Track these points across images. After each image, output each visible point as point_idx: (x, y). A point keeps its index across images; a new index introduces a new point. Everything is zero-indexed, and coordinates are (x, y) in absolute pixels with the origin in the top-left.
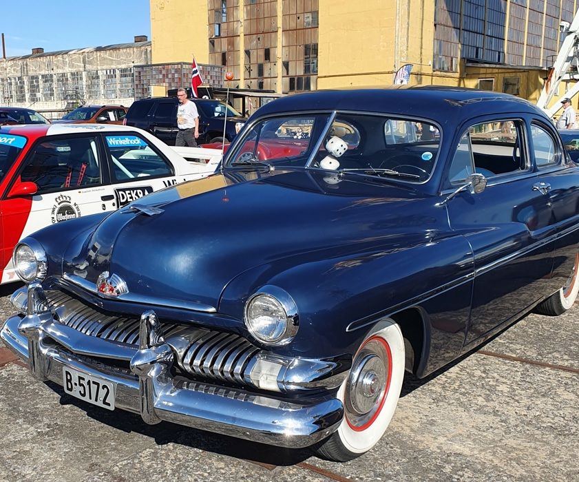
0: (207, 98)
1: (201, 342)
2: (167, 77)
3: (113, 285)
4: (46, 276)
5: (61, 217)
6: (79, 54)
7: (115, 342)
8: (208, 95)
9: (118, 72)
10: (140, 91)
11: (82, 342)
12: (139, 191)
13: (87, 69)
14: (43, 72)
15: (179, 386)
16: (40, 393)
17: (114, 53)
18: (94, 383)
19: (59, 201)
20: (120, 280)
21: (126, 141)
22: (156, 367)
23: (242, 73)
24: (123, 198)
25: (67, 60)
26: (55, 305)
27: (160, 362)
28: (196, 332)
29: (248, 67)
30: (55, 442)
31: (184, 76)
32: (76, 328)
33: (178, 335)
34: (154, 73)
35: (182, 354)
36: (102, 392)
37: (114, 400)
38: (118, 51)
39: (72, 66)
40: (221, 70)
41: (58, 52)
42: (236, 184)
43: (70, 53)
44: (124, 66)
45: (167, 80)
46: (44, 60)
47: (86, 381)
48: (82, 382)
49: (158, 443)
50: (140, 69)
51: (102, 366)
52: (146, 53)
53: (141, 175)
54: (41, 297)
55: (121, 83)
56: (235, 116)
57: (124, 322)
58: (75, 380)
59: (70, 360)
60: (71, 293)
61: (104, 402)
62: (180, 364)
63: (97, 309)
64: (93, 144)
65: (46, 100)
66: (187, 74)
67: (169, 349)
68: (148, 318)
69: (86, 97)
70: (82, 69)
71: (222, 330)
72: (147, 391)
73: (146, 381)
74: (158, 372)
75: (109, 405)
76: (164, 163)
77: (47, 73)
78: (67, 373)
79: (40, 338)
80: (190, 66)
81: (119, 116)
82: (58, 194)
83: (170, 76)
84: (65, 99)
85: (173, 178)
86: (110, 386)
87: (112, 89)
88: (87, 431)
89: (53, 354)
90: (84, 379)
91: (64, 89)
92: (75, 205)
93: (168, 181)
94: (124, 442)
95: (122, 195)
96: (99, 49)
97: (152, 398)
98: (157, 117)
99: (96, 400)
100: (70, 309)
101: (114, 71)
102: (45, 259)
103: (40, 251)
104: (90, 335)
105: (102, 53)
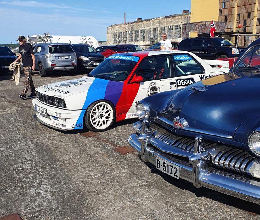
0: (218, 37)
1: (223, 152)
2: (198, 28)
3: (181, 123)
4: (149, 117)
5: (152, 92)
6: (157, 20)
7: (181, 148)
8: (218, 36)
9: (174, 27)
10: (185, 35)
11: (165, 147)
12: (187, 80)
13: (160, 26)
14: (141, 29)
15: (211, 172)
16: (143, 167)
17: (173, 19)
18: (170, 166)
19: (151, 85)
20: (185, 121)
21: (182, 58)
22: (201, 162)
23: (235, 25)
24: (180, 83)
25: (151, 23)
26: (153, 130)
27: (203, 160)
28: (221, 147)
29: (238, 22)
30: (150, 189)
31: (207, 27)
32: (163, 141)
33: (212, 148)
34: (192, 26)
35: (214, 157)
36: (174, 171)
37: (179, 175)
38: (174, 18)
39: (154, 25)
40: (225, 24)
41: (148, 19)
42: (241, 78)
43: (153, 20)
44: (177, 24)
45: (198, 30)
46: (142, 23)
47: (167, 164)
48: (164, 165)
49: (197, 196)
50: (185, 25)
51: (174, 159)
52: (188, 18)
53: (188, 73)
54: (148, 126)
55: (175, 32)
56: (232, 45)
57: (185, 140)
58: (161, 163)
59: (158, 154)
60: (160, 125)
61: (175, 175)
62: (212, 161)
63: (172, 133)
64: (168, 59)
65: (141, 41)
66: (208, 26)
67: (207, 154)
68: (199, 139)
69: (159, 38)
70: (158, 26)
71: (234, 147)
72: (196, 172)
73: (196, 167)
74: (201, 164)
75: (177, 176)
76: (200, 67)
77: (142, 29)
78: (158, 160)
79: (146, 144)
80: (210, 23)
81: (175, 46)
82: (151, 82)
83: (200, 28)
84: (150, 40)
85: (204, 74)
86: (178, 168)
87: (171, 35)
88: (164, 186)
89: (151, 151)
90: (165, 164)
91: (149, 36)
92: (158, 86)
93: (201, 76)
94: (181, 193)
95: (179, 82)
96: (166, 17)
97: (198, 176)
98: (192, 47)
99: (171, 173)
100: (160, 132)
101: (172, 26)
102: (149, 110)
103: (147, 106)
104: (169, 144)
105: (167, 19)
